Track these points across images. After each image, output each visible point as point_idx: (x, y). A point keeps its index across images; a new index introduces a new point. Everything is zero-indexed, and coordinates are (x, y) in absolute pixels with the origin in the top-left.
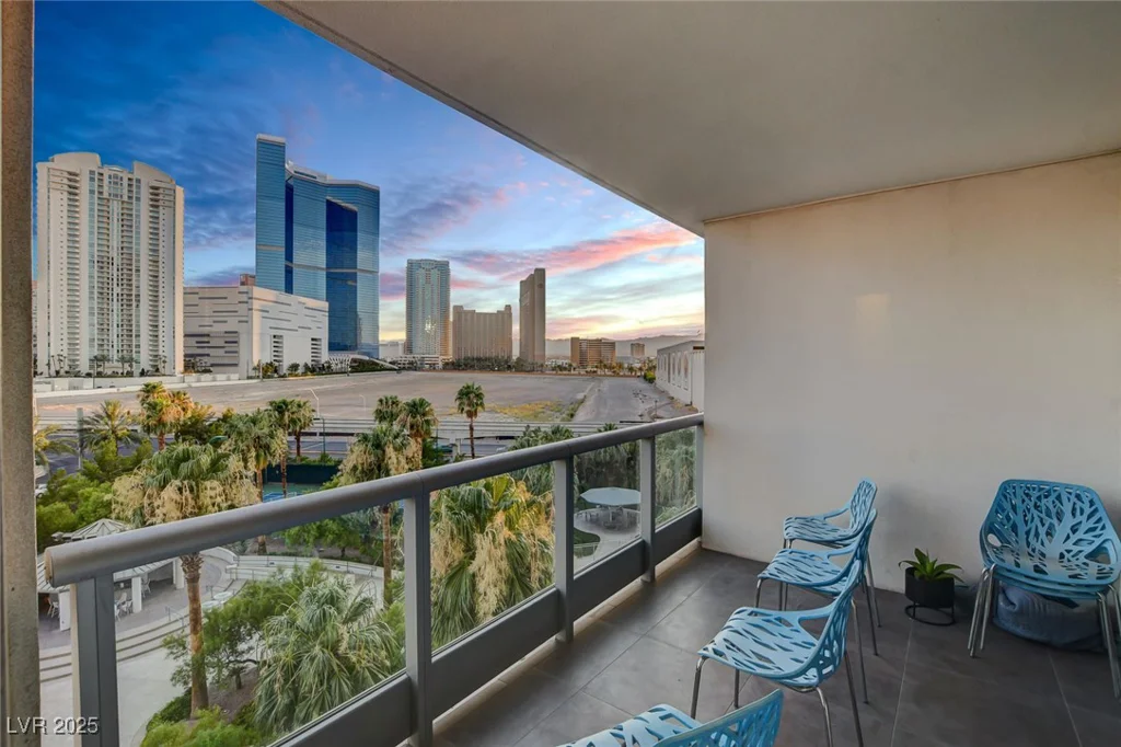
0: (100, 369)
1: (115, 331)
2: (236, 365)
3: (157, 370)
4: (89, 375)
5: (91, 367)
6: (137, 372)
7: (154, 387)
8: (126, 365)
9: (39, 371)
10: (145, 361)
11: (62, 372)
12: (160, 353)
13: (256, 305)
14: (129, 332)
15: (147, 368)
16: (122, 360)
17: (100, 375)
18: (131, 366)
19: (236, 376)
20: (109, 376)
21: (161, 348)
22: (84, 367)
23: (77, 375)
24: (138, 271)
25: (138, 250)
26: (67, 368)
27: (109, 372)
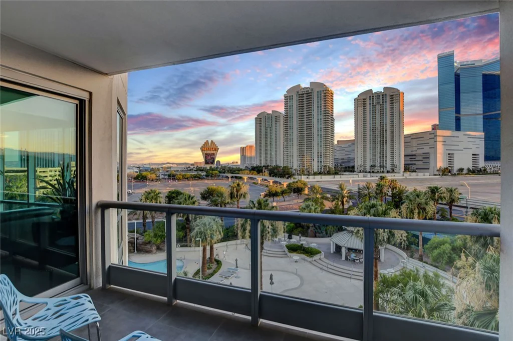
0: (373, 170)
1: (378, 155)
2: (428, 169)
3: (393, 171)
4: (370, 172)
5: (370, 169)
6: (386, 171)
7: (384, 177)
8: (382, 168)
9: (355, 170)
10: (389, 168)
11: (362, 171)
12: (395, 163)
13: (439, 139)
14: (383, 155)
15: (390, 170)
16: (381, 166)
17: (373, 172)
18: (384, 169)
19: (428, 174)
20: (376, 173)
21: (395, 162)
22: (368, 169)
23: (366, 172)
24: (386, 131)
25: (386, 122)
26: (363, 170)
27: (376, 171)
